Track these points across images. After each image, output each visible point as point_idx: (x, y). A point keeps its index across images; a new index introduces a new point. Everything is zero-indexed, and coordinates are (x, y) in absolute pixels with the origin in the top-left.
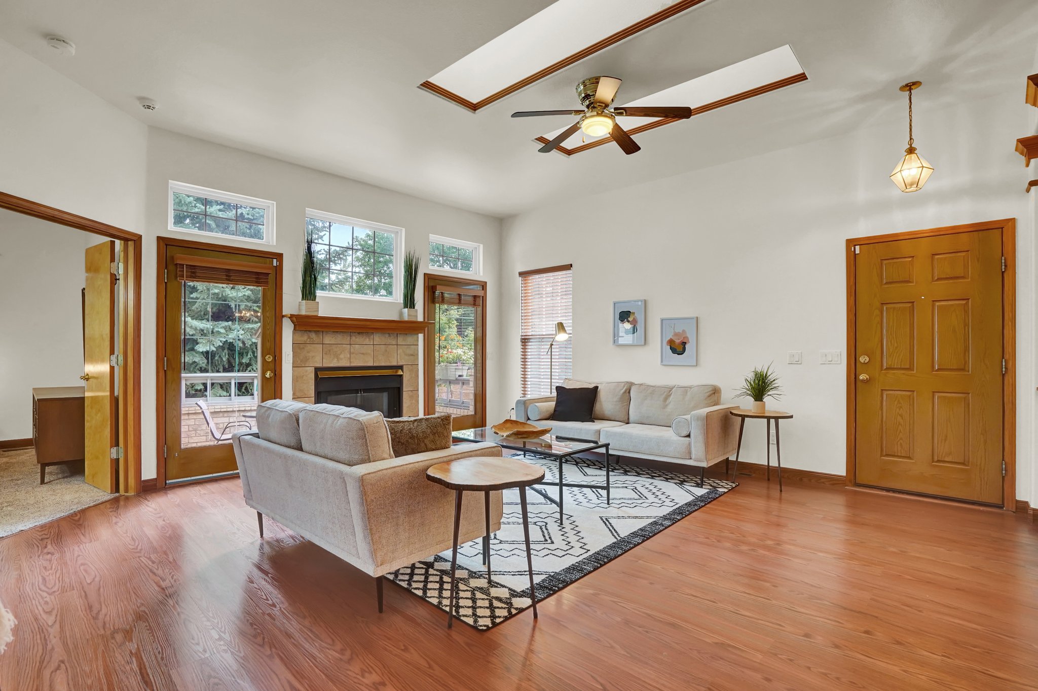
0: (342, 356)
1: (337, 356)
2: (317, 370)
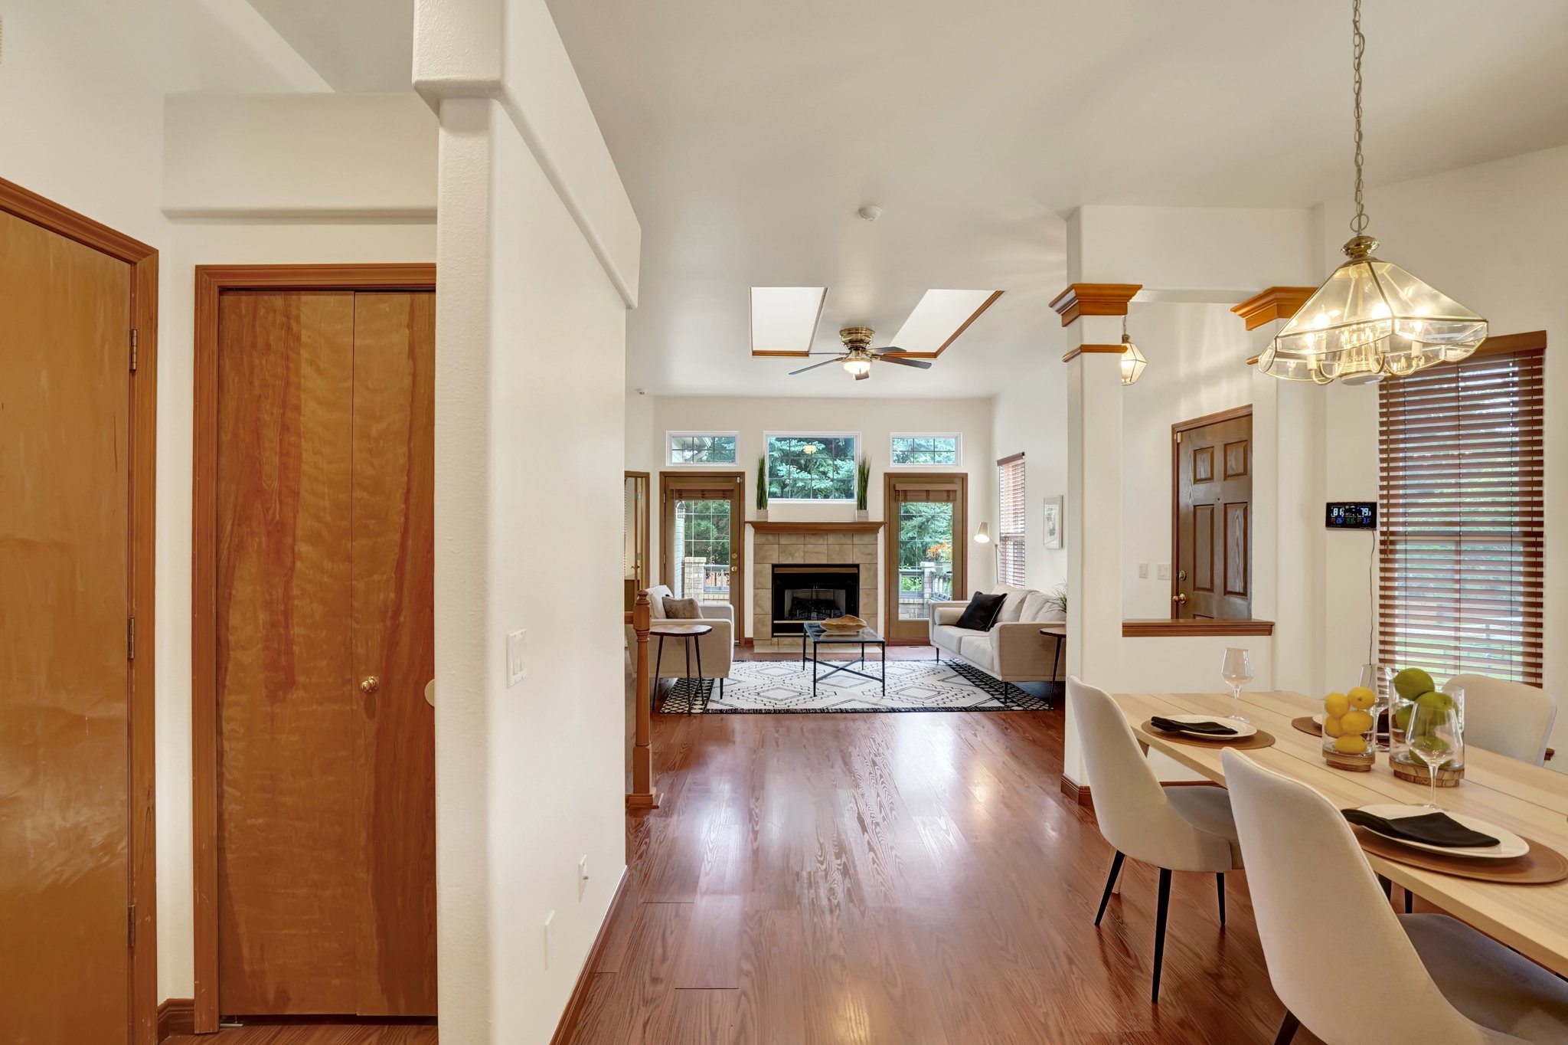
0: (796, 555)
1: (792, 555)
2: (774, 566)
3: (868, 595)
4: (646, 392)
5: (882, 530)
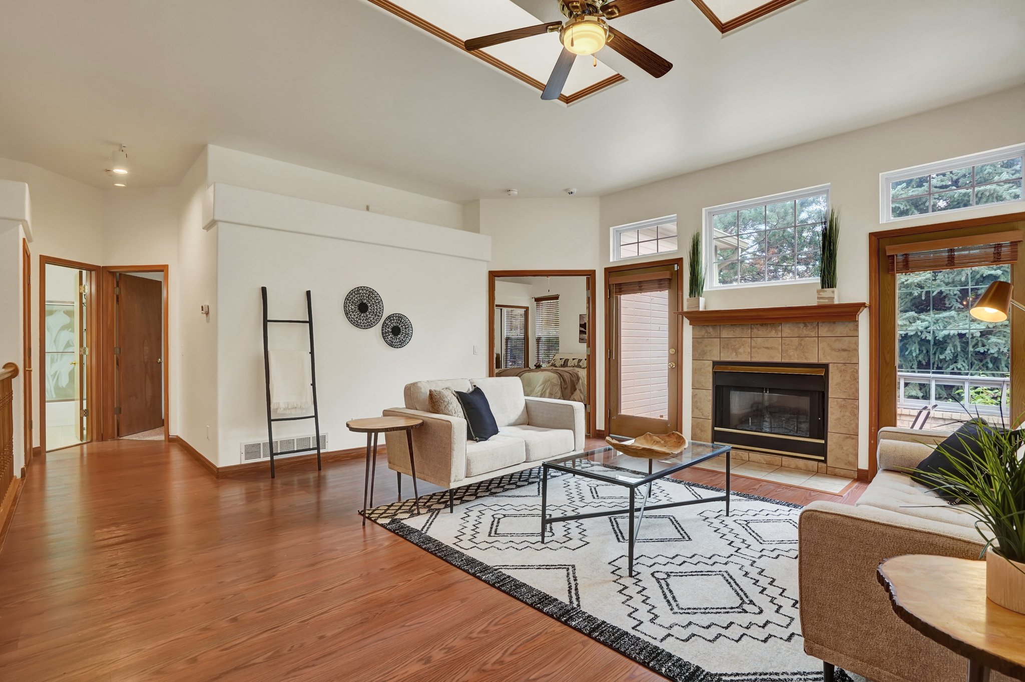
0: (741, 350)
1: (736, 351)
2: (715, 364)
3: (842, 407)
4: (574, 190)
5: (863, 315)
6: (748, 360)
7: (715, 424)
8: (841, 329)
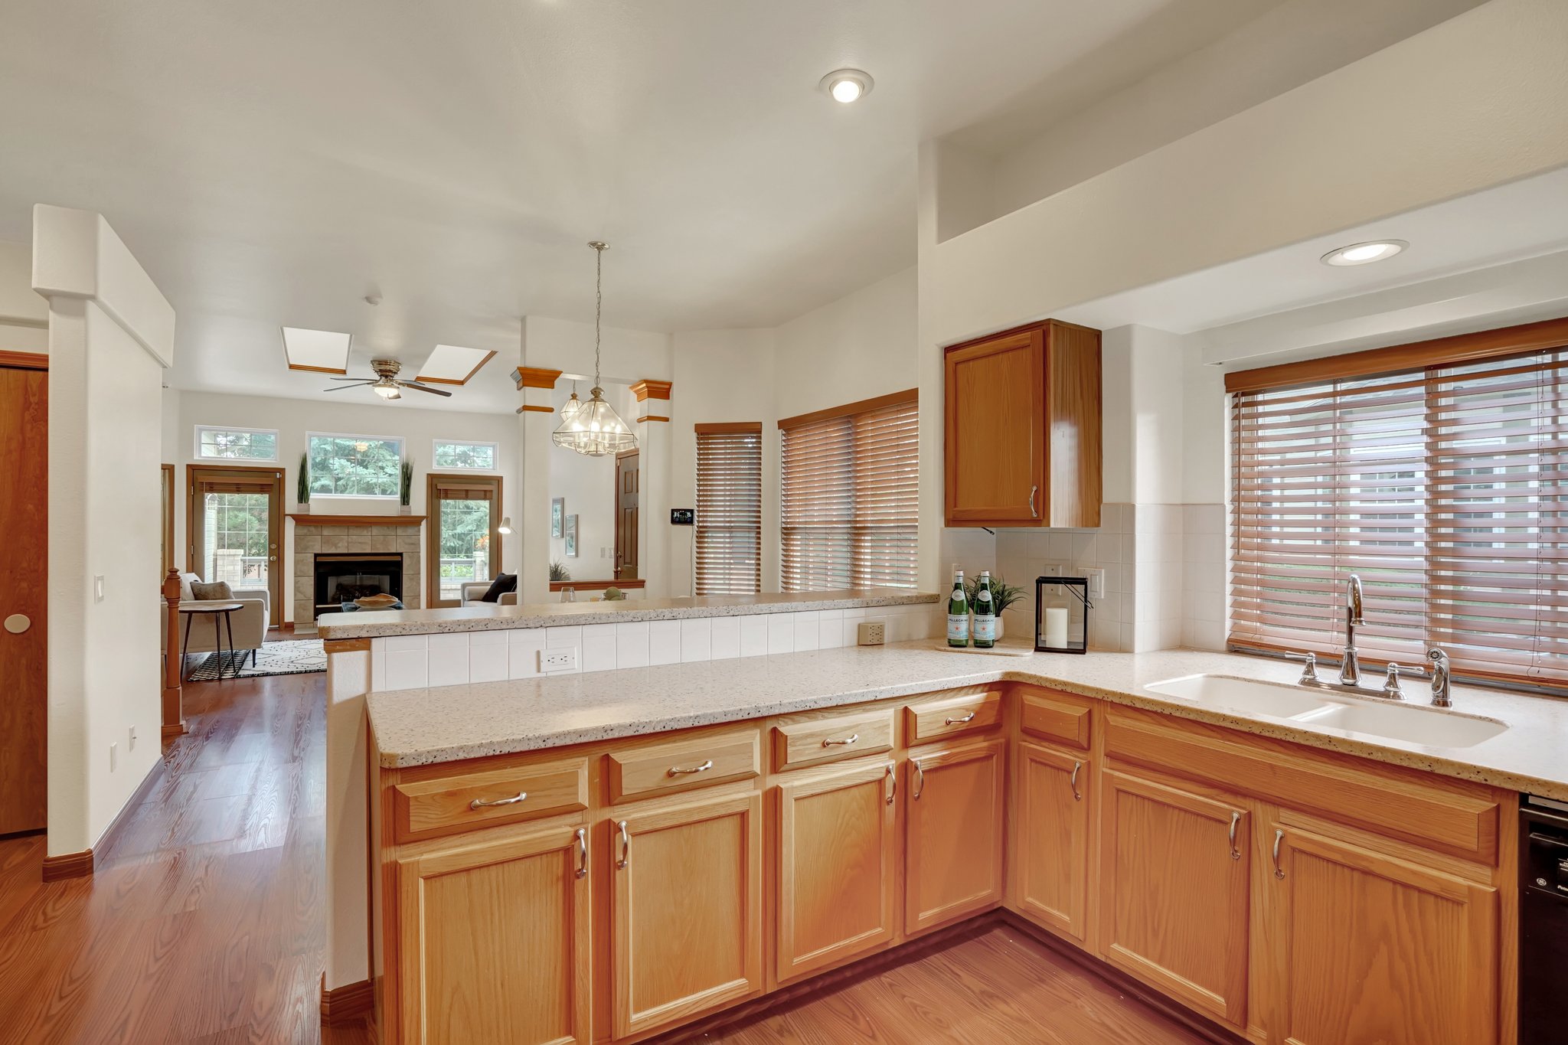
0: (340, 545)
1: (335, 545)
2: (316, 555)
3: (411, 579)
4: (170, 386)
5: (424, 523)
6: (346, 552)
7: (317, 602)
8: (410, 531)
